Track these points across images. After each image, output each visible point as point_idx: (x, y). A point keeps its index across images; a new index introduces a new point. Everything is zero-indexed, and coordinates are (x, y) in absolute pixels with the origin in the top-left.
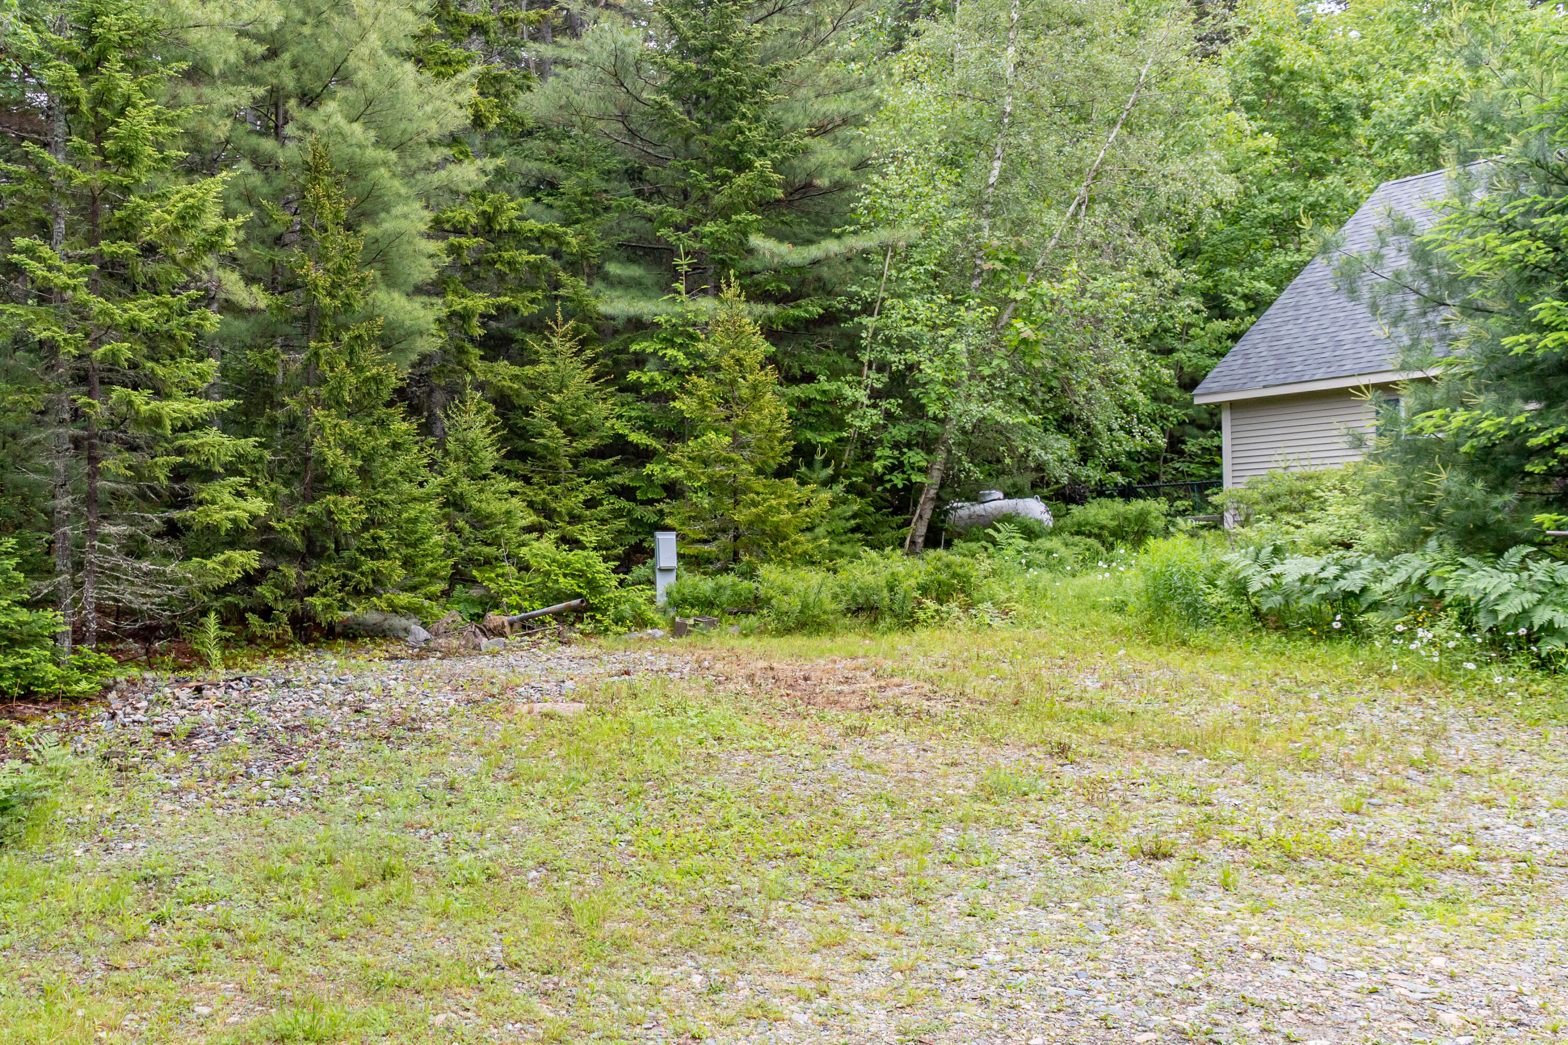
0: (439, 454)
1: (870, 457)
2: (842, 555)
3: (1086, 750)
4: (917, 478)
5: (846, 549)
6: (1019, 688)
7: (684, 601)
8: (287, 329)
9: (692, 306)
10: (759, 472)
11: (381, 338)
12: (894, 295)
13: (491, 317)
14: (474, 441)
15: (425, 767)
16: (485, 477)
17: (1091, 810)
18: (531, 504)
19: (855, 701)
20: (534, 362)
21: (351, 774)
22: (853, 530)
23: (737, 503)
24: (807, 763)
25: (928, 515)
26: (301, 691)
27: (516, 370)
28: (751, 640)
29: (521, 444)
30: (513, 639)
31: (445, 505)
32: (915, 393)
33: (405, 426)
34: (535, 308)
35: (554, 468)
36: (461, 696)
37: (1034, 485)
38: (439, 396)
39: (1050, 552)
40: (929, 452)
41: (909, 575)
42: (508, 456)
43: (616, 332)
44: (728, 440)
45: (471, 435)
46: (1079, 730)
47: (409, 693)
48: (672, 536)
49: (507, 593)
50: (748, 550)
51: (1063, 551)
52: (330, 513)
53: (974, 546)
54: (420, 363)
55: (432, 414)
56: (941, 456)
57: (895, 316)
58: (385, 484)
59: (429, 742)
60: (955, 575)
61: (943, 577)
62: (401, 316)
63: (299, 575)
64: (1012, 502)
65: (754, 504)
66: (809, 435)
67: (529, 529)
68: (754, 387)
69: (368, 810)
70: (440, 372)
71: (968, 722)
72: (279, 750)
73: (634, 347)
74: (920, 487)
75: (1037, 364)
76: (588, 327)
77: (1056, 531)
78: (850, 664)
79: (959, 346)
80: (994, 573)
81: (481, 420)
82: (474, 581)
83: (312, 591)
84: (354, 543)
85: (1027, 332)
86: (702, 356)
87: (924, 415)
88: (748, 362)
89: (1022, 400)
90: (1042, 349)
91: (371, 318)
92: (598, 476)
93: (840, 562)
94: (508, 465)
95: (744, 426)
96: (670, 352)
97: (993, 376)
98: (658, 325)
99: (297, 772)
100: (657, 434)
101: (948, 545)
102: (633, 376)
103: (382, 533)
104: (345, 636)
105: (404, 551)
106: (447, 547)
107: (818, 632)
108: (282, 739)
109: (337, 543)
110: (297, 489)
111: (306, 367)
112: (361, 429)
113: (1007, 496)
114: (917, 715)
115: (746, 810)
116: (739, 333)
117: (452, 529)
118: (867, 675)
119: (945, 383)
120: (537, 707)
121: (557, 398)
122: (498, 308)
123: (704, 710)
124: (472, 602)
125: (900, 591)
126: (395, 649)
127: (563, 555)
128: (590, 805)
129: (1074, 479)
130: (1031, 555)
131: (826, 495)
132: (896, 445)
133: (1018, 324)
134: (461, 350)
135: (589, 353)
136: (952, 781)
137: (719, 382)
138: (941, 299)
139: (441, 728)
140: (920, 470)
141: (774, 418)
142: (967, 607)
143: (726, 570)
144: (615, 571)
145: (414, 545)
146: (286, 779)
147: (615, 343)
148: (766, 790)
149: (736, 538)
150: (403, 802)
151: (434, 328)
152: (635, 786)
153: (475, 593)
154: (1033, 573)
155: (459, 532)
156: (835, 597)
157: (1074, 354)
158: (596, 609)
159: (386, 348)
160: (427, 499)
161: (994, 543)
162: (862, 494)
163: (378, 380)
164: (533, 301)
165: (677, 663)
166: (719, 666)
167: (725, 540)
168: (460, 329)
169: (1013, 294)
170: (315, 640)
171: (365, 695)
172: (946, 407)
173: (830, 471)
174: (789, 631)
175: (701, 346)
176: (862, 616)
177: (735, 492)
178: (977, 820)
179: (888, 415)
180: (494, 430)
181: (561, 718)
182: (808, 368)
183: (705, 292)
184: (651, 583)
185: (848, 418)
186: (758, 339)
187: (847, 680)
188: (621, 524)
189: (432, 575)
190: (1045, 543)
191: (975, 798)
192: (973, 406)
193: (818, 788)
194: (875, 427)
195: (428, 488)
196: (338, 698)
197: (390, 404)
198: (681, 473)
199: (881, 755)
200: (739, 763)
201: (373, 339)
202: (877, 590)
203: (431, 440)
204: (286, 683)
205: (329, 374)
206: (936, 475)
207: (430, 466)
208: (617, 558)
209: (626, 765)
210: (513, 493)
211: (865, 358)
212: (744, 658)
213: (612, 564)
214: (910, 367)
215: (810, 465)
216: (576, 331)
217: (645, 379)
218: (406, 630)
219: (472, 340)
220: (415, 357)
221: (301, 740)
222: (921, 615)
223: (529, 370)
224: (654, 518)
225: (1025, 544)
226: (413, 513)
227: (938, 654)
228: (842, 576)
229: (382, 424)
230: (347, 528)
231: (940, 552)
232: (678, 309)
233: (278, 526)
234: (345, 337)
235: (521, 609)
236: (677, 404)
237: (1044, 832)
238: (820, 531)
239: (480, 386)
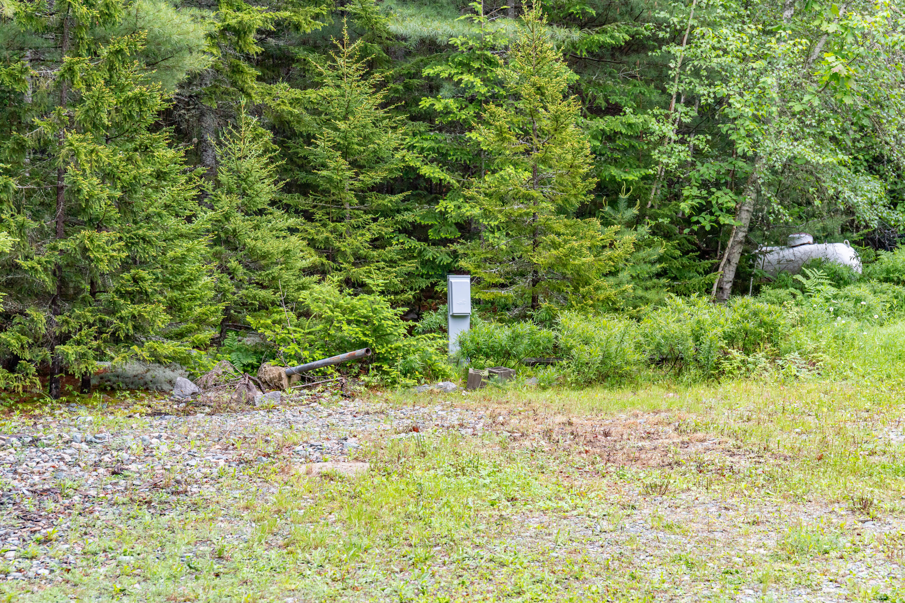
0: (209, 186)
1: (677, 197)
2: (647, 302)
3: (887, 506)
4: (725, 220)
5: (651, 295)
6: (824, 442)
7: (479, 350)
8: (38, 41)
9: (490, 28)
10: (561, 211)
11: (146, 54)
12: (704, 23)
13: (270, 33)
14: (249, 172)
15: (190, 535)
16: (261, 212)
17: (890, 567)
18: (312, 243)
19: (656, 458)
20: (317, 85)
21: (106, 543)
22: (659, 275)
23: (536, 244)
24: (604, 525)
25: (736, 259)
26: (51, 451)
27: (297, 93)
28: (549, 393)
29: (302, 176)
30: (291, 392)
31: (217, 242)
32: (724, 128)
33: (171, 153)
34: (319, 25)
35: (338, 204)
36: (232, 455)
37: (844, 230)
38: (210, 121)
39: (858, 300)
40: (739, 193)
41: (715, 324)
42: (288, 189)
43: (408, 53)
44: (527, 175)
45: (245, 165)
46: (882, 485)
47: (174, 453)
48: (465, 280)
49: (285, 342)
50: (548, 296)
51: (871, 299)
52: (85, 250)
53: (783, 293)
54: (190, 83)
55: (202, 140)
56: (750, 197)
57: (705, 46)
58: (148, 218)
59: (195, 507)
60: (762, 324)
61: (750, 325)
62: (168, 29)
63: (49, 321)
64: (822, 247)
65: (555, 245)
66: (614, 171)
67: (309, 271)
68: (556, 119)
69: (126, 582)
70: (211, 94)
71: (771, 478)
72: (25, 517)
73: (428, 71)
74: (728, 230)
75: (848, 101)
76: (377, 47)
77: (865, 278)
78: (653, 418)
79: (770, 80)
80: (802, 322)
81: (257, 147)
82: (248, 328)
83: (64, 339)
84: (113, 284)
85: (839, 67)
86: (501, 83)
87: (734, 153)
88: (550, 91)
89: (833, 139)
90: (852, 85)
91: (134, 31)
92: (387, 213)
93: (645, 309)
94: (287, 199)
95: (544, 161)
96: (466, 77)
97: (803, 113)
98: (454, 48)
99: (47, 541)
100: (451, 168)
101: (757, 291)
102: (425, 103)
103: (143, 274)
104: (103, 390)
105: (169, 294)
106: (218, 290)
107: (620, 384)
108: (29, 505)
109: (92, 284)
110: (47, 222)
111: (59, 85)
112: (121, 155)
113: (817, 240)
114: (720, 472)
115: (539, 575)
116: (541, 60)
117: (224, 269)
118: (670, 430)
119: (756, 118)
120: (316, 467)
121: (342, 125)
122: (278, 24)
123: (498, 469)
124: (246, 351)
125: (706, 340)
126: (158, 404)
127: (346, 301)
128: (372, 573)
129: (884, 223)
130: (841, 303)
131: (630, 237)
132: (704, 185)
133: (830, 58)
134: (236, 70)
135: (377, 76)
136: (753, 540)
137: (519, 112)
138: (752, 29)
139: (209, 491)
140: (729, 211)
141: (576, 153)
142: (774, 358)
143: (524, 317)
144: (404, 317)
145: (180, 288)
146: (33, 549)
147: (407, 66)
148: (561, 553)
149: (535, 282)
150: (165, 573)
151: (205, 44)
152: (421, 552)
153: (249, 341)
154: (841, 321)
155: (231, 274)
156: (638, 346)
157: (885, 92)
158: (385, 359)
159: (151, 65)
160: (197, 235)
161: (803, 290)
162: (668, 236)
163: (140, 100)
164: (316, 17)
165: (469, 418)
166: (514, 421)
167: (523, 284)
168: (234, 45)
169: (825, 27)
170: (68, 393)
171: (124, 455)
172: (755, 145)
173: (635, 211)
174: (589, 383)
175: (499, 71)
176: (667, 367)
177: (535, 233)
178: (777, 580)
179: (697, 152)
180: (272, 160)
181: (342, 479)
182: (614, 99)
183: (505, 13)
184: (444, 330)
185: (655, 154)
186: (561, 67)
187: (649, 435)
188: (410, 266)
189: (201, 321)
190: (853, 290)
191: (776, 557)
192: (783, 144)
193: (615, 550)
194: (682, 165)
195: (197, 224)
196: (93, 458)
197: (154, 128)
198: (477, 211)
199: (682, 515)
200: (533, 525)
201: (136, 54)
202: (682, 340)
203: (200, 170)
204: (34, 442)
205: (84, 93)
206: (745, 217)
207: (200, 198)
208: (406, 303)
209: (412, 529)
210: (292, 230)
211: (673, 90)
212: (541, 412)
213: (401, 310)
214: (720, 101)
215: (614, 204)
216: (364, 52)
217: (439, 107)
218: (171, 382)
219: (248, 58)
220: (183, 76)
221: (50, 505)
222: (726, 366)
223: (312, 94)
224: (447, 260)
225: (833, 291)
226: (179, 252)
227: (743, 407)
228: (646, 323)
229: (145, 150)
230: (104, 267)
231: (748, 299)
232: (476, 30)
233: (25, 265)
234: (104, 51)
235: (300, 359)
236: (473, 135)
237: (842, 592)
238: (624, 275)
239: (257, 111)
